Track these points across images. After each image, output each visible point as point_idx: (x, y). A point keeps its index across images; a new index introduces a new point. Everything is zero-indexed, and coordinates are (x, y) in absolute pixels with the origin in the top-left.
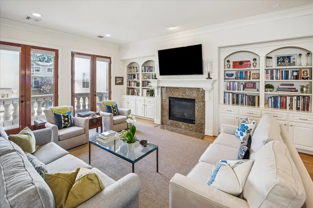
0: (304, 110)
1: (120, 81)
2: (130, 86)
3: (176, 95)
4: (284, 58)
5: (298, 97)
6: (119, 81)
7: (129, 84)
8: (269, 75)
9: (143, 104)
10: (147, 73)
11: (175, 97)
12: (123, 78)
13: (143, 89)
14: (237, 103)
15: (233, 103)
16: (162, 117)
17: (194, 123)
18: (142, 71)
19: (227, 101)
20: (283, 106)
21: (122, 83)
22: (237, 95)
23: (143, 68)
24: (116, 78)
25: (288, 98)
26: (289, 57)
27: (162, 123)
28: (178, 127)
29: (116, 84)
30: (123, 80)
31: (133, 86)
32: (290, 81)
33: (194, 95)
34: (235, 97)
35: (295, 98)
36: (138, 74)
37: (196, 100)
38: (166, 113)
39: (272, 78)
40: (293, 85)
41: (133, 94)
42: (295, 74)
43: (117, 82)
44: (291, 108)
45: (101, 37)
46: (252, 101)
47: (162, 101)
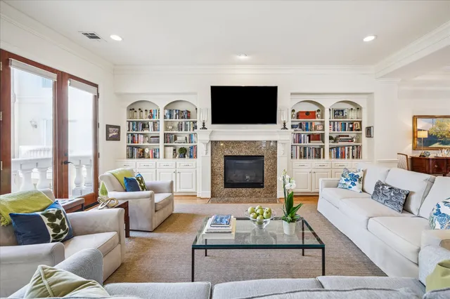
0: (357, 158)
1: (115, 134)
2: (133, 142)
3: (236, 152)
4: (339, 111)
5: (353, 146)
6: (113, 134)
7: (133, 138)
8: (332, 126)
9: (174, 170)
10: (174, 120)
11: (235, 154)
12: (119, 127)
13: (165, 146)
14: (305, 157)
15: (301, 157)
16: (212, 186)
17: (263, 187)
18: (165, 117)
19: (294, 155)
20: (343, 156)
21: (117, 138)
22: (305, 148)
23: (166, 111)
24: (108, 127)
25: (346, 148)
26: (342, 111)
27: (213, 195)
28: (239, 197)
29: (108, 139)
30: (119, 132)
31: (141, 142)
32: (347, 132)
33: (263, 151)
34: (302, 151)
35: (351, 148)
36: (155, 123)
37: (265, 157)
38: (220, 180)
39: (334, 130)
40: (348, 136)
41: (142, 155)
42: (351, 126)
43: (110, 135)
44: (348, 157)
45: (93, 36)
46: (318, 154)
47: (212, 163)
